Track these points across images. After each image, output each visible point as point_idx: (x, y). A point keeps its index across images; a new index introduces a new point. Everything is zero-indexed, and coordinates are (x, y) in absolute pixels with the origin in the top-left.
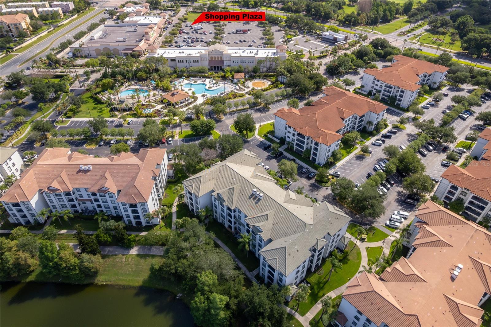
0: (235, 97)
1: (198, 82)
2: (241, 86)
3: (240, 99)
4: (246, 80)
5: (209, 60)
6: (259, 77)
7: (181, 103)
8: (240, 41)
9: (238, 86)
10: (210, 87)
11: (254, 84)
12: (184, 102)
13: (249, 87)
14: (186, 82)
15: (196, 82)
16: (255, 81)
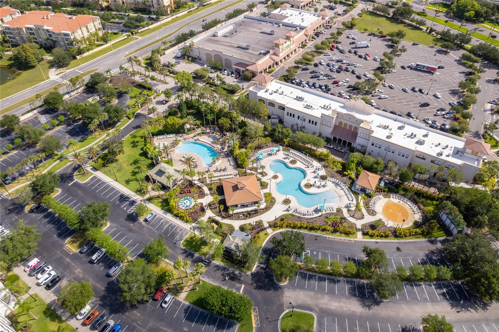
0: (335, 231)
1: (299, 165)
2: (362, 204)
3: (343, 238)
4: (379, 190)
5: (335, 126)
6: (406, 193)
7: (243, 206)
8: (413, 90)
9: (357, 200)
10: (308, 186)
11: (387, 208)
12: (247, 206)
13: (372, 213)
14: (281, 155)
15: (293, 162)
16: (394, 199)
